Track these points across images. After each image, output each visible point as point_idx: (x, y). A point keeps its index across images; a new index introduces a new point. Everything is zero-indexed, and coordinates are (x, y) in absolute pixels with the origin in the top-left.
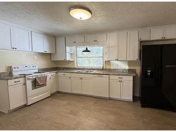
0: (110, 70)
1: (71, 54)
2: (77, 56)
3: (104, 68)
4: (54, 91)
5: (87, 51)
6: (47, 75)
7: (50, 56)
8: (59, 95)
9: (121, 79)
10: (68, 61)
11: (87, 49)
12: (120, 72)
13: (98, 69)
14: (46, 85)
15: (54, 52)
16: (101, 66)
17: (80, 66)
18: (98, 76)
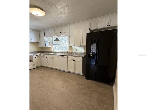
0: (71, 53)
1: (49, 42)
2: (53, 44)
3: (68, 52)
4: (39, 65)
5: (57, 40)
6: (33, 55)
7: (37, 44)
8: (42, 68)
9: (75, 59)
10: (47, 47)
11: (57, 38)
12: (78, 54)
13: (64, 53)
14: (32, 61)
15: (39, 41)
16: (66, 50)
17: (55, 50)
18: (61, 57)
